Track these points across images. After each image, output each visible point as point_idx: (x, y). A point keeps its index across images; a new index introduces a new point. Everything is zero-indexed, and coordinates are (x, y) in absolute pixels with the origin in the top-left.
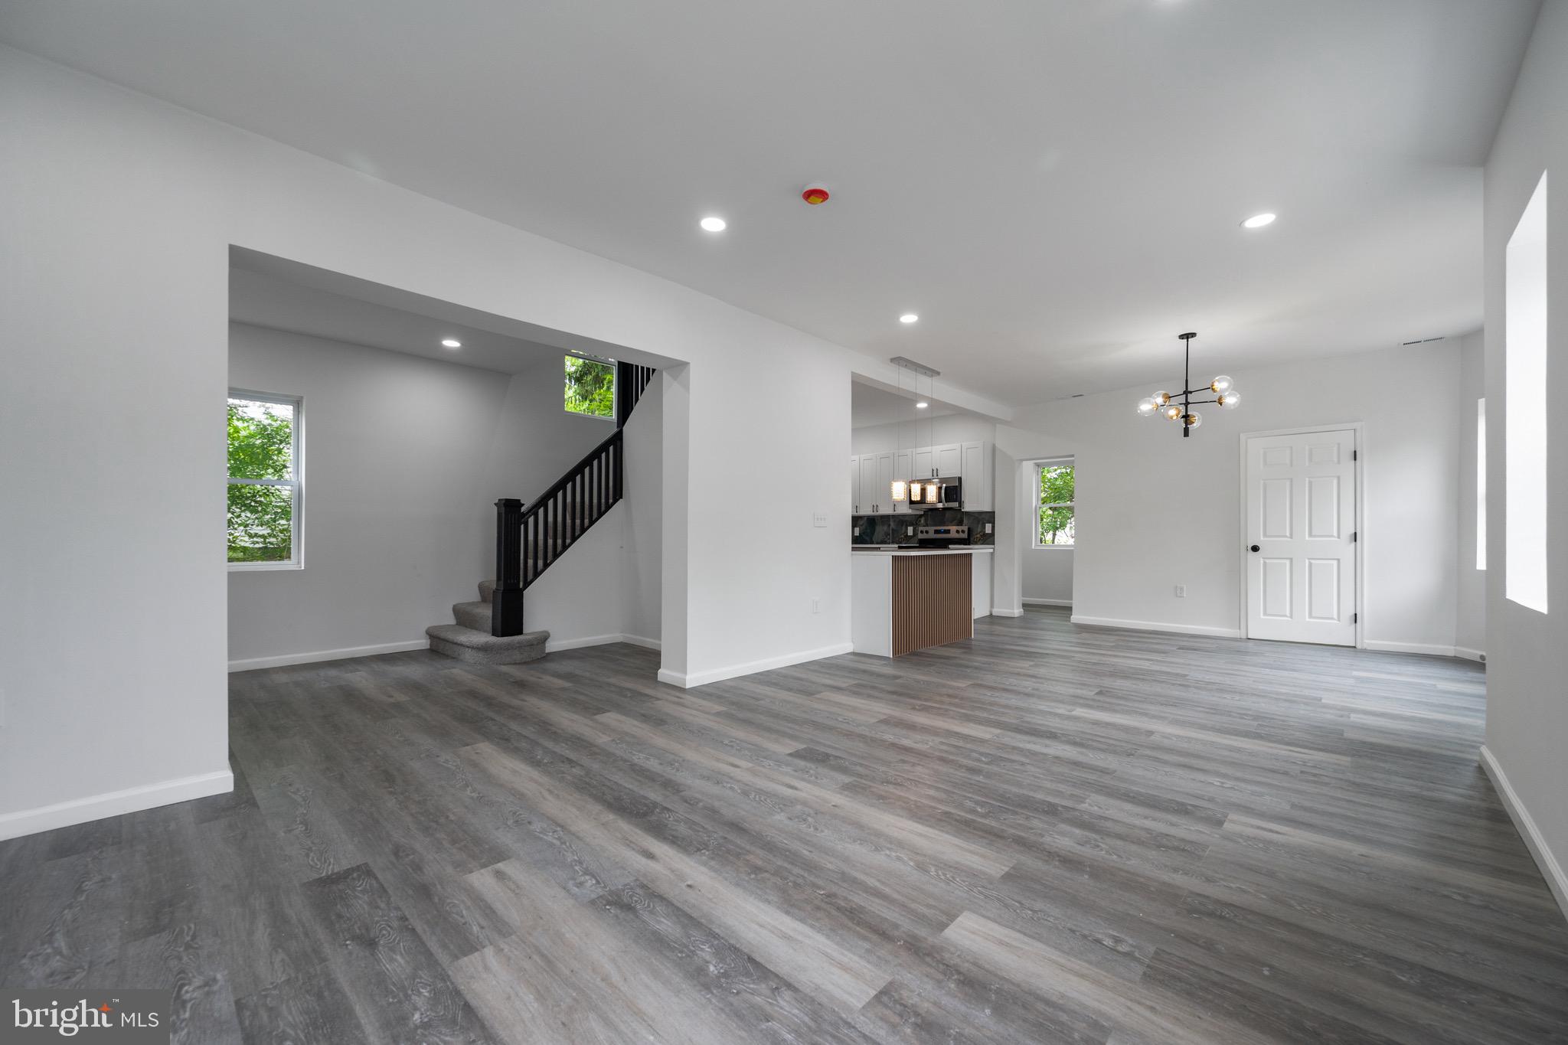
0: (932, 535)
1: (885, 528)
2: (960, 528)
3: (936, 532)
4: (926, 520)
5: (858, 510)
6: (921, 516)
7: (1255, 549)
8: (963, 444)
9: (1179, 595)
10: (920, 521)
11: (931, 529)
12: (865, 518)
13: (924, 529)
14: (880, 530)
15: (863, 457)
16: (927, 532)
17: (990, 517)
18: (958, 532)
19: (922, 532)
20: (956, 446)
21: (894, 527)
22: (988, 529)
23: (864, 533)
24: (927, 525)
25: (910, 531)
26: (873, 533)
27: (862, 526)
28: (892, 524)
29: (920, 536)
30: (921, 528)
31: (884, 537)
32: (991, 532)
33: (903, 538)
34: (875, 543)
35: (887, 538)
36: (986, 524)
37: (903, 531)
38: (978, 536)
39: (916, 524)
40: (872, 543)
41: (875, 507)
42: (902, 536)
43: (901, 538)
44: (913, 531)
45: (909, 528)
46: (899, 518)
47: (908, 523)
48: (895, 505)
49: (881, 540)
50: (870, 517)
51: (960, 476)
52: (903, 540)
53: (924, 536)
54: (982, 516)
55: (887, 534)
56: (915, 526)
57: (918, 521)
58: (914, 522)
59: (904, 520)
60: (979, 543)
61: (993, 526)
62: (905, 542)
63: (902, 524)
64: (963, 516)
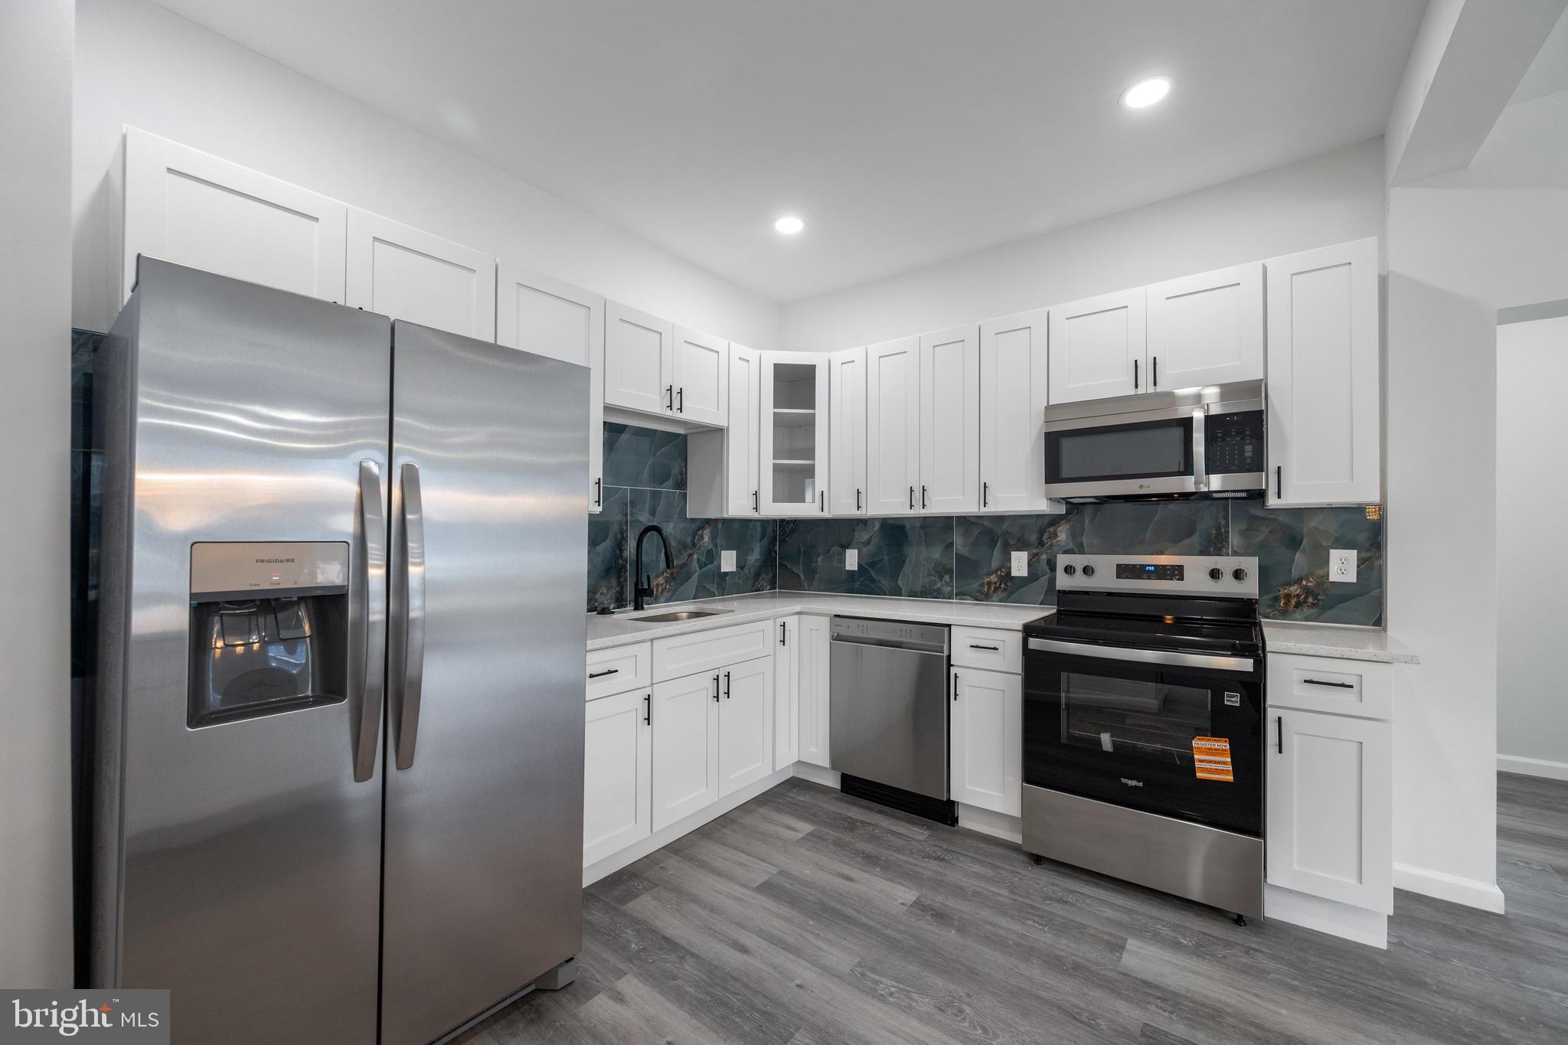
0: (1105, 580)
1: (936, 553)
2: (1226, 563)
3: (1123, 571)
4: (1075, 535)
5: (863, 504)
6: (1054, 520)
8: (1269, 262)
10: (1055, 535)
11: (1105, 564)
12: (877, 526)
13: (1079, 561)
14: (922, 557)
15: (876, 349)
16: (1088, 571)
17: (1363, 528)
18: (1215, 574)
19: (1069, 570)
20: (1248, 273)
21: (964, 552)
22: (1343, 566)
23: (872, 565)
24: (1080, 550)
25: (1019, 564)
26: (898, 564)
27: (868, 543)
28: (958, 540)
29: (1063, 582)
30: (1063, 561)
31: (933, 578)
32: (1354, 580)
33: (995, 583)
34: (903, 592)
35: (941, 581)
36: (1333, 552)
37: (995, 564)
38: (1294, 589)
39: (1041, 543)
40: (896, 592)
41: (917, 494)
42: (993, 578)
43: (989, 583)
44: (1029, 565)
45: (1015, 555)
46: (982, 524)
47: (1012, 542)
48: (985, 487)
49: (924, 587)
50: (891, 521)
51: (1261, 376)
52: (996, 589)
53: (1078, 582)
54: (1313, 524)
55: (942, 571)
56: (1035, 551)
57: (1046, 536)
58: (1034, 538)
59: (1000, 533)
60: (1297, 616)
61: (1369, 559)
62: (1001, 594)
63: (993, 544)
64: (1223, 522)
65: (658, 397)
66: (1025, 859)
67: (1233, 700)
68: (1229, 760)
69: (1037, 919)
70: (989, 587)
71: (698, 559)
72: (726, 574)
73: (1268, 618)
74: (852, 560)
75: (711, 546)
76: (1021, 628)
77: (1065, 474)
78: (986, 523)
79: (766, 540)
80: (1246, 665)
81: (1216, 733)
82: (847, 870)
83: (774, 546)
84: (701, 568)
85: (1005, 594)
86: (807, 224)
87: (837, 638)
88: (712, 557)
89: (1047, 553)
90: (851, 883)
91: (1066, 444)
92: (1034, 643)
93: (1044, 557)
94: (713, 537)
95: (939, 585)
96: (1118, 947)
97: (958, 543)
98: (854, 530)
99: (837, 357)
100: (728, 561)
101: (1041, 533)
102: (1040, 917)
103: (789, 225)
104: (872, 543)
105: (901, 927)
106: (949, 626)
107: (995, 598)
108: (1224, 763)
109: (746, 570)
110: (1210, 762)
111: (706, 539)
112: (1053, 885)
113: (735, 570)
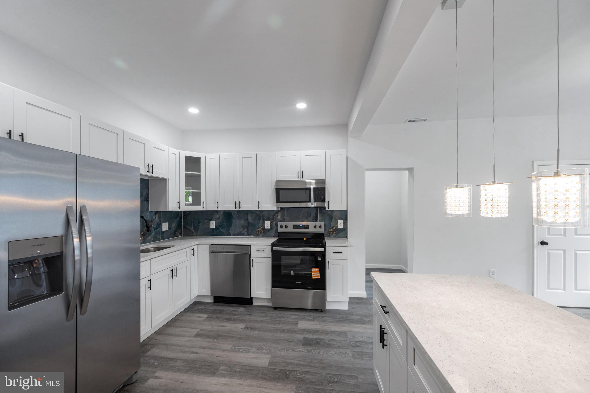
0: (290, 229)
1: (242, 222)
2: (318, 224)
3: (295, 227)
4: (283, 216)
5: (219, 206)
6: (277, 212)
7: (543, 243)
8: (326, 151)
9: (491, 276)
10: (277, 216)
11: (291, 225)
12: (222, 213)
13: (284, 224)
14: (237, 223)
15: (223, 155)
16: (286, 227)
17: (344, 215)
18: (315, 227)
19: (281, 227)
20: (322, 152)
21: (251, 221)
22: (340, 224)
23: (220, 226)
24: (284, 221)
25: (267, 225)
26: (230, 225)
27: (218, 219)
28: (249, 218)
29: (280, 230)
30: (280, 224)
31: (241, 230)
32: (342, 227)
33: (261, 231)
34: (231, 235)
35: (244, 231)
36: (338, 221)
37: (260, 225)
38: (331, 230)
39: (274, 219)
40: (228, 235)
41: (238, 204)
42: (260, 229)
43: (259, 231)
44: (270, 225)
45: (266, 222)
46: (257, 213)
47: (265, 218)
48: (259, 203)
49: (238, 233)
50: (227, 212)
51: (325, 179)
52: (261, 233)
53: (284, 230)
54: (335, 214)
55: (244, 227)
56: (272, 221)
57: (275, 217)
58: (271, 217)
59: (262, 215)
60: (332, 236)
61: (345, 222)
62: (262, 234)
63: (260, 218)
64: (317, 213)
65: (144, 168)
66: (272, 309)
67: (320, 258)
68: (319, 273)
69: (277, 323)
70: (259, 232)
71: (154, 226)
72: (164, 231)
73: (326, 237)
74: (213, 224)
75: (159, 221)
76: (271, 245)
77: (281, 201)
78: (258, 213)
79: (178, 218)
80: (322, 250)
81: (316, 267)
82: (223, 324)
83: (181, 220)
84: (155, 230)
85: (263, 234)
86: (200, 112)
87: (212, 252)
88: (159, 225)
89: (275, 222)
90: (225, 327)
91: (281, 192)
92: (274, 248)
93: (274, 223)
94: (159, 218)
95: (243, 232)
96: (297, 324)
97: (249, 219)
98: (213, 214)
99: (209, 156)
100: (165, 227)
101: (274, 216)
102: (278, 322)
103: (194, 111)
104: (220, 218)
105: (243, 334)
106: (250, 245)
107: (260, 235)
108: (318, 274)
109: (172, 230)
110: (315, 274)
111: (157, 219)
112: (280, 314)
113: (167, 230)
